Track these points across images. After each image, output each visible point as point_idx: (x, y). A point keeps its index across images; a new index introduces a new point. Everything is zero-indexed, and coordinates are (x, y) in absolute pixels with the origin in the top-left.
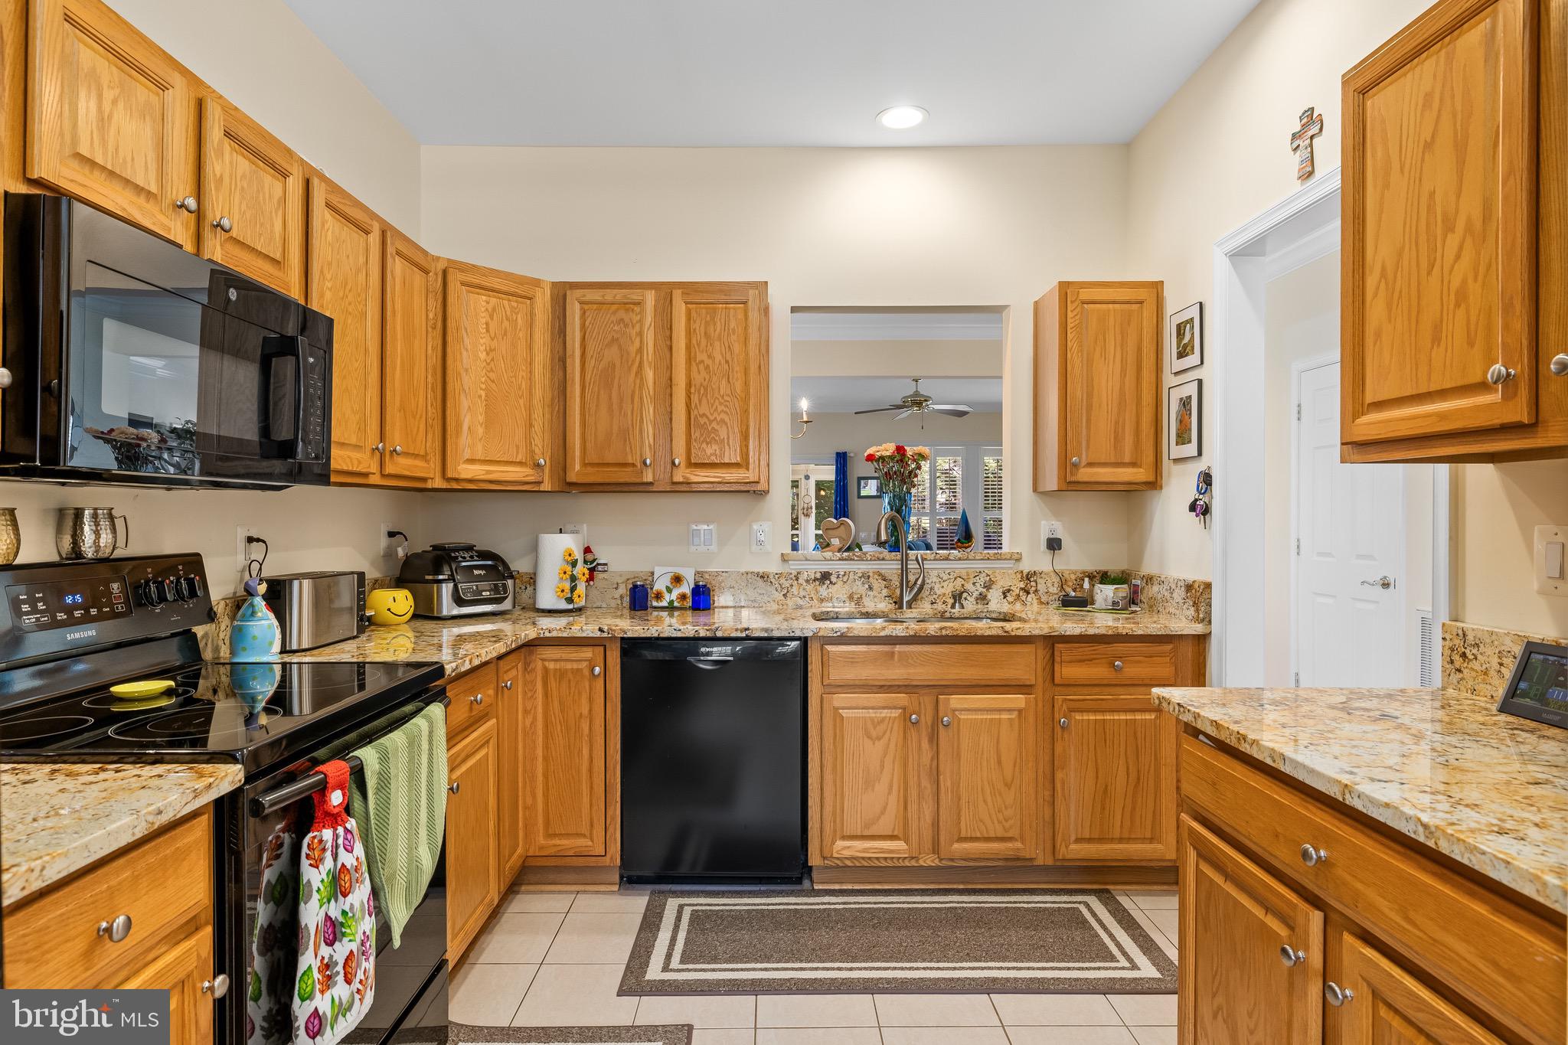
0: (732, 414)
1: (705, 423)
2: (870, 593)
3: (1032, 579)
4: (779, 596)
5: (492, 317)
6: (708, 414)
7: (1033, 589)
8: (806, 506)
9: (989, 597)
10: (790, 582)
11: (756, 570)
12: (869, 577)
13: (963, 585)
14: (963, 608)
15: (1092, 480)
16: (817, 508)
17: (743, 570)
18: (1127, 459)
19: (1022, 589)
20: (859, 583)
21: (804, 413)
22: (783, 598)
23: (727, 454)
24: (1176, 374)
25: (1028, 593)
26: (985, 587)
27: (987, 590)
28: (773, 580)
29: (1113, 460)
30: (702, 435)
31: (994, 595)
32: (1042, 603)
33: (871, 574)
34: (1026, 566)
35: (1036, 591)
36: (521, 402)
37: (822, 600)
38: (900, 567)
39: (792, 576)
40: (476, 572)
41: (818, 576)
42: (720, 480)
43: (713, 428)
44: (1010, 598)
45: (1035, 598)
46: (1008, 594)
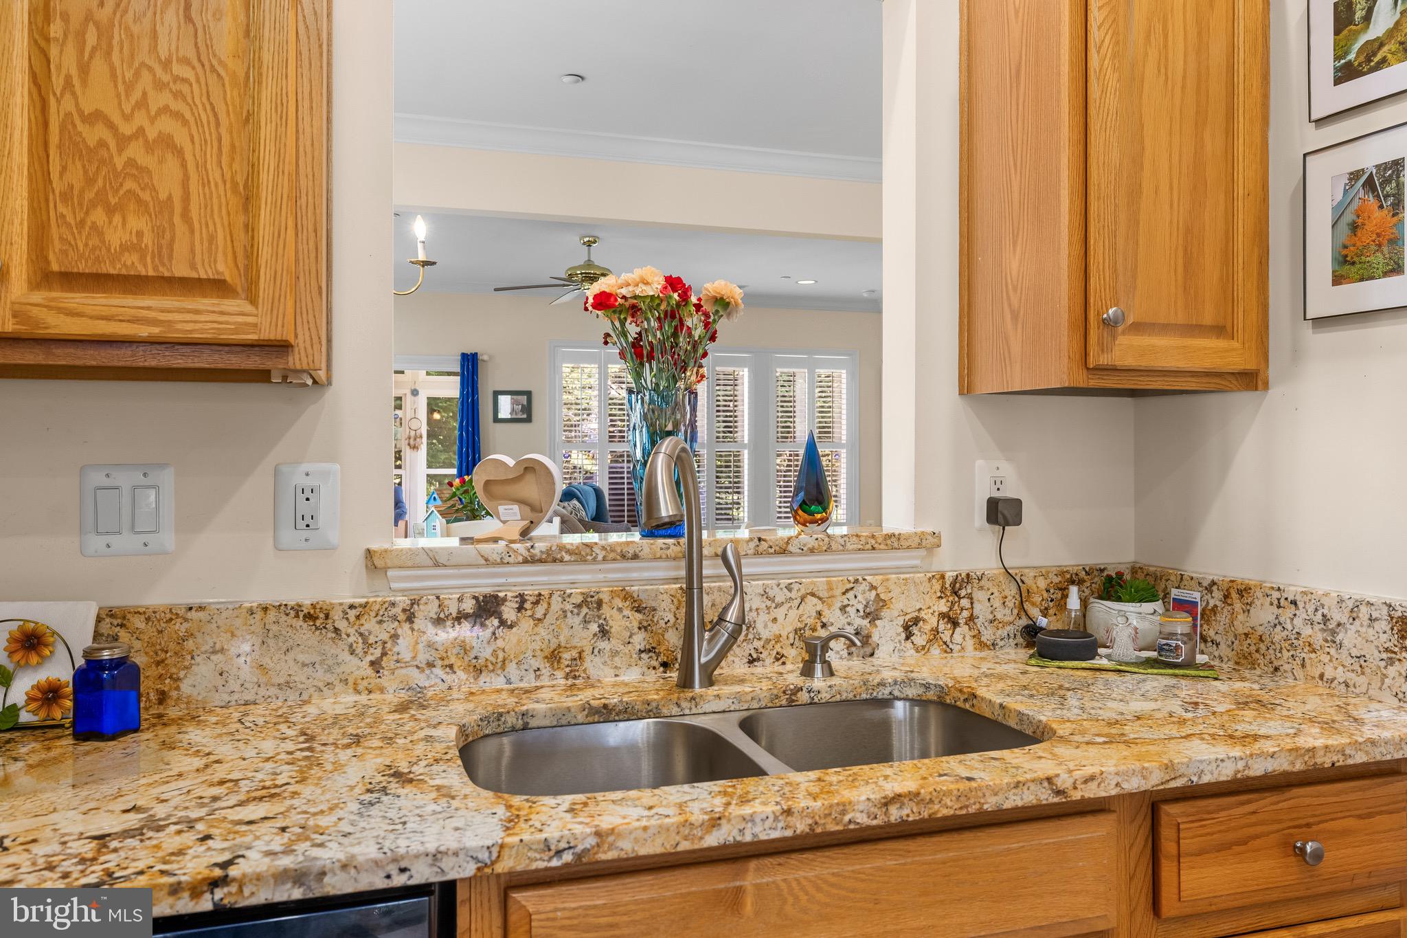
0: (198, 121)
1: (102, 144)
2: (603, 645)
3: (963, 593)
4: (359, 667)
6: (116, 118)
7: (966, 614)
8: (413, 433)
9: (875, 638)
10: (390, 626)
11: (291, 598)
12: (600, 604)
13: (819, 613)
14: (832, 674)
15: (1144, 363)
16: (429, 436)
17: (255, 596)
18: (1208, 319)
19: (943, 616)
20: (576, 621)
21: (420, 246)
22: (370, 672)
23: (181, 248)
24: (1321, 122)
25: (955, 624)
26: (867, 615)
27: (872, 622)
28: (342, 625)
29: (1181, 319)
30: (90, 181)
31: (887, 633)
32: (981, 645)
33: (605, 597)
34: (949, 563)
35: (971, 618)
37: (478, 671)
38: (683, 573)
39: (397, 610)
41: (469, 606)
42: (155, 330)
43: (131, 162)
44: (919, 639)
45: (969, 634)
46: (915, 630)
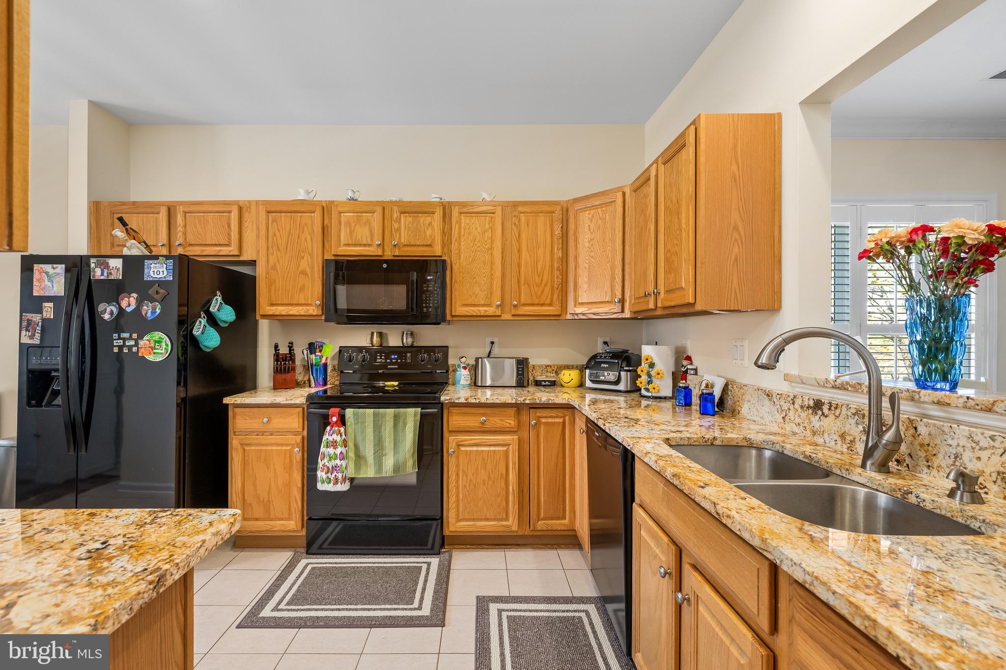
2: (865, 438)
4: (780, 418)
5: (591, 222)
10: (788, 404)
11: (764, 386)
12: (864, 416)
20: (852, 421)
22: (782, 421)
28: (775, 400)
36: (608, 265)
39: (790, 399)
40: (603, 365)
41: (812, 403)
